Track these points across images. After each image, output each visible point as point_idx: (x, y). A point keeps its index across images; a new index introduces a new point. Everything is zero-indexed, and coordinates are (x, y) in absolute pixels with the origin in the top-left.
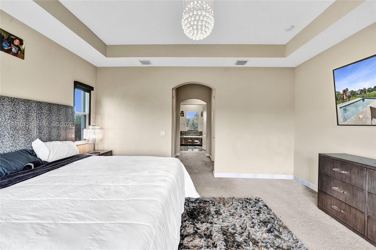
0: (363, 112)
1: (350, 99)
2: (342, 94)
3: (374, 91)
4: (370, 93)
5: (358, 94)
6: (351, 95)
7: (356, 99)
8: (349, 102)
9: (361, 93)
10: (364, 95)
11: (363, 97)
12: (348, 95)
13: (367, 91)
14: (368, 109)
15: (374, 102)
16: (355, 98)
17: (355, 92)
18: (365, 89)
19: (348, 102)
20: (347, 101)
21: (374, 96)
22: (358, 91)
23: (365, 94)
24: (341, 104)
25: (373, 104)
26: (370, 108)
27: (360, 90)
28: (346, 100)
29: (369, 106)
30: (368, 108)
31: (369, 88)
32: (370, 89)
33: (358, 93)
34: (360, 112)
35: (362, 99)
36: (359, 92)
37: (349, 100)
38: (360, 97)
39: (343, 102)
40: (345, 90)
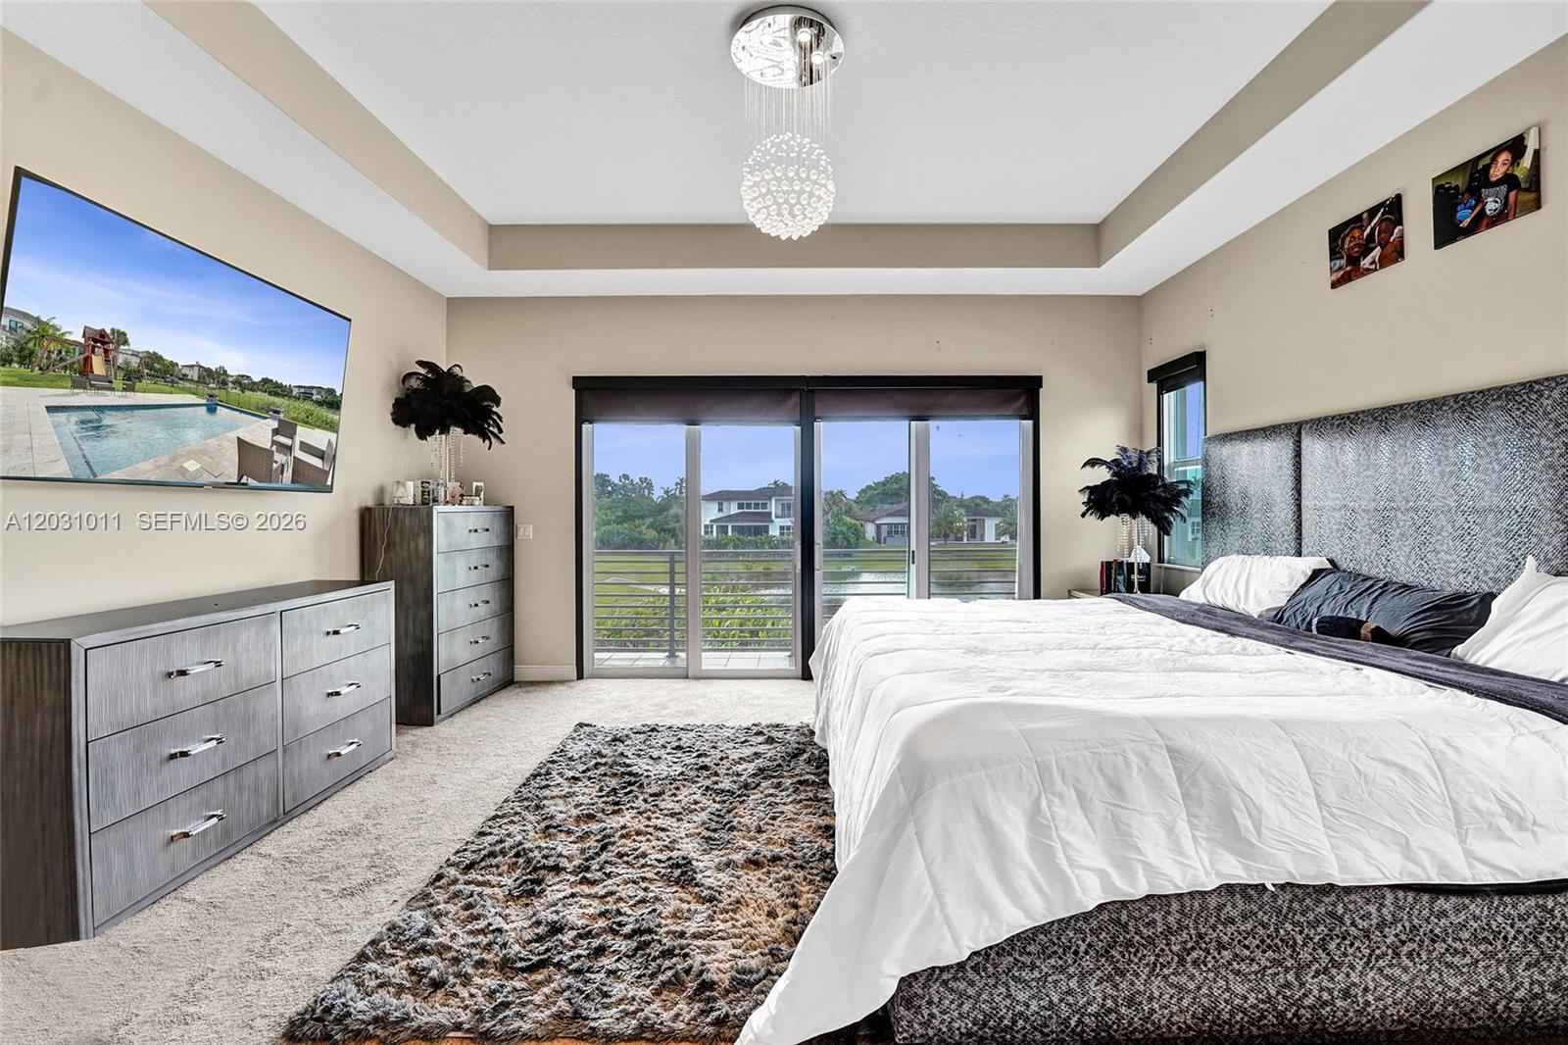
0: (204, 452)
1: (138, 385)
2: (76, 343)
3: (261, 391)
4: (243, 392)
5: (189, 377)
6: (146, 371)
7: (171, 393)
8: (125, 397)
9: (201, 380)
10: (216, 392)
11: (211, 396)
12: (127, 363)
13: (233, 383)
14: (226, 444)
15: (254, 426)
16: (172, 389)
17: (174, 365)
18: (225, 372)
19: (117, 393)
20: (113, 389)
21: (258, 409)
22: (192, 366)
23: (220, 388)
24: (68, 391)
25: (250, 433)
26: (238, 443)
27: (200, 367)
28: (110, 382)
29: (233, 435)
30: (228, 441)
31: (243, 376)
32: (246, 381)
33: (185, 375)
34: (188, 448)
35: (204, 402)
36: (194, 374)
37: (131, 389)
38: (194, 394)
39: (85, 388)
40: (102, 334)
